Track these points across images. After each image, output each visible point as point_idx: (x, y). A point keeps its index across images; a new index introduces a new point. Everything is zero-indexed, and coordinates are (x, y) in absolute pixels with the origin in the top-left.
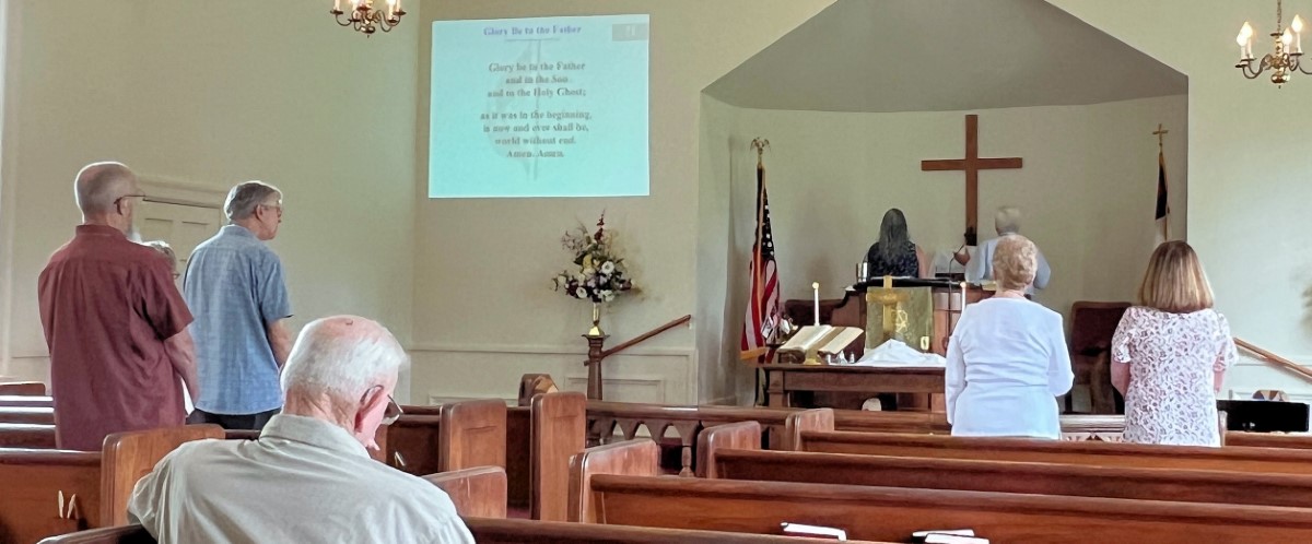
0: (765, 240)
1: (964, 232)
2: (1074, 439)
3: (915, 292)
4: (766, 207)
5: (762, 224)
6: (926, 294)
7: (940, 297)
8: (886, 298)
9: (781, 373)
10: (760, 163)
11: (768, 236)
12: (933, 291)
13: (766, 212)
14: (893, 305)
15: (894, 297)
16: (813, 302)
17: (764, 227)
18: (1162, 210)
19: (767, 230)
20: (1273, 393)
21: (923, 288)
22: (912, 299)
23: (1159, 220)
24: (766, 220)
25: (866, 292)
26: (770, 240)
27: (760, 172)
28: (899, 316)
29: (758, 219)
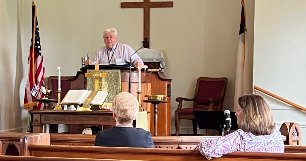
0: (37, 44)
1: (143, 41)
2: (188, 149)
3: (112, 72)
4: (37, 27)
5: (35, 36)
6: (117, 73)
7: (125, 75)
8: (96, 75)
9: (39, 115)
10: (33, 3)
11: (38, 42)
12: (122, 72)
13: (37, 29)
14: (100, 79)
15: (101, 75)
16: (58, 77)
17: (36, 37)
18: (242, 30)
19: (37, 39)
20: (291, 124)
21: (116, 70)
22: (110, 75)
23: (241, 34)
24: (37, 34)
25: (86, 72)
26: (39, 44)
27: (33, 8)
28: (104, 85)
29: (33, 33)
